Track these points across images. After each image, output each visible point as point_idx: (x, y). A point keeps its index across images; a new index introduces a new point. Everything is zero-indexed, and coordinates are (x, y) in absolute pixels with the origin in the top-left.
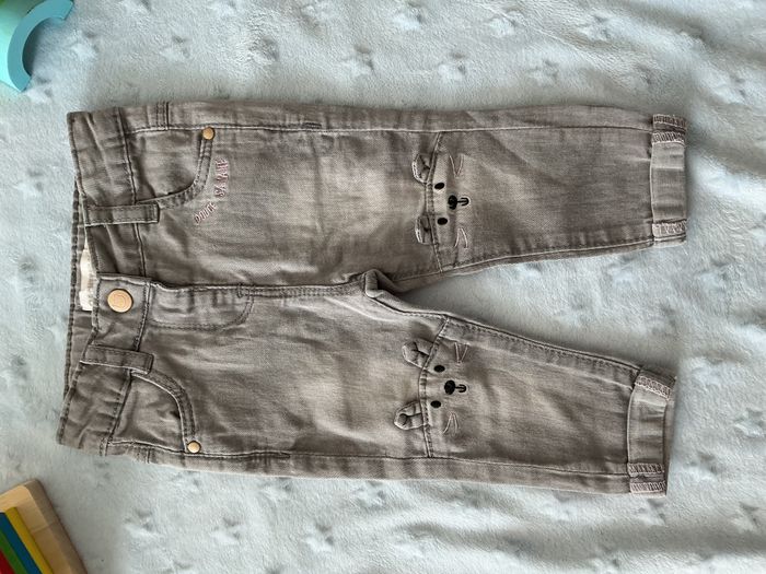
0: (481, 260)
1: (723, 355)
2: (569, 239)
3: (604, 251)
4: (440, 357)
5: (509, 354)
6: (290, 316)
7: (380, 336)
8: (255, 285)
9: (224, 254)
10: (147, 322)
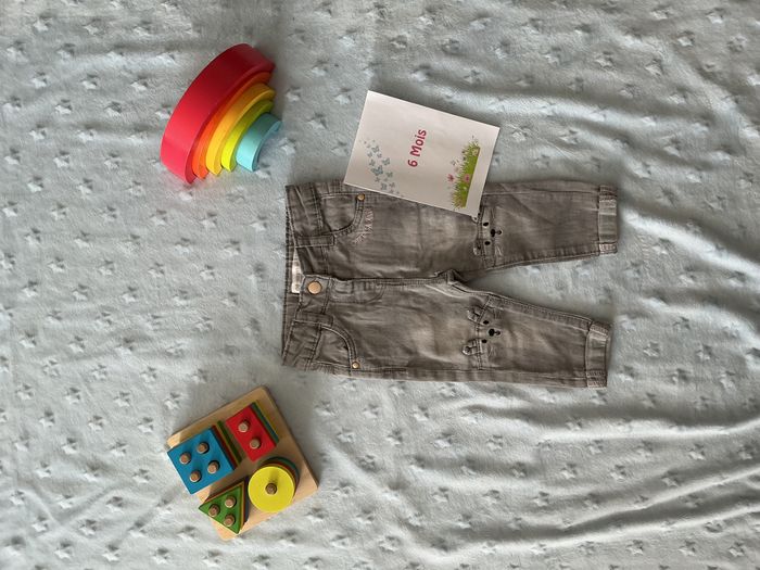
0: (508, 264)
1: (638, 314)
2: (555, 252)
3: (573, 258)
4: (486, 316)
5: (523, 314)
6: (406, 295)
7: (454, 305)
8: (386, 278)
9: (370, 262)
10: (329, 299)
